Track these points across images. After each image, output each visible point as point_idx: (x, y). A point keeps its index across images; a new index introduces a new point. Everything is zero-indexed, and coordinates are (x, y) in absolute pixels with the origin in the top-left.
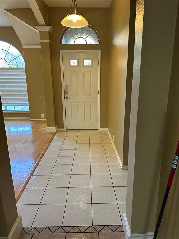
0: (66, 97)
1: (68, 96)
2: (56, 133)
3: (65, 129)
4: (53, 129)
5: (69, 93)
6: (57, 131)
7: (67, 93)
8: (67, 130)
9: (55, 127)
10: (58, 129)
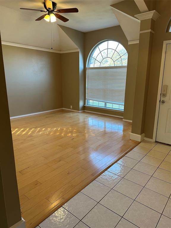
0: (163, 101)
1: (165, 99)
2: (141, 142)
3: (154, 140)
4: (138, 137)
5: (168, 95)
6: (143, 141)
7: (164, 95)
8: (156, 142)
9: (140, 136)
10: (145, 139)
